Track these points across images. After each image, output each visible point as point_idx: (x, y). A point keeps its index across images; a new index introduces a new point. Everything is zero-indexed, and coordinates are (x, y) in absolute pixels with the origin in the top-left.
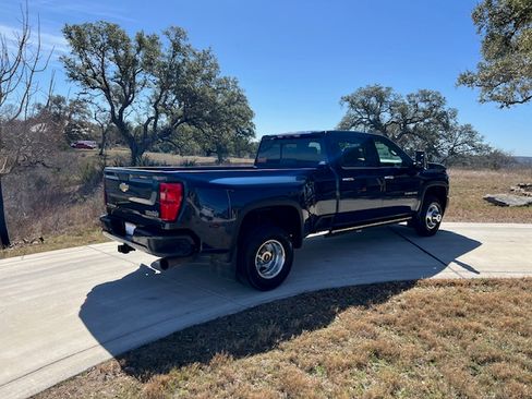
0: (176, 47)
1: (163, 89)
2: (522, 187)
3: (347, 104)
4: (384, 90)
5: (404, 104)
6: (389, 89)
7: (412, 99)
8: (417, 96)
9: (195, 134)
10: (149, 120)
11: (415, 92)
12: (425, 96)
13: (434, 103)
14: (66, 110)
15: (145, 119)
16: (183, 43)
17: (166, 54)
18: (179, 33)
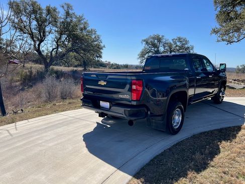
0: (68, 14)
1: (61, 34)
2: (235, 80)
3: (144, 43)
4: (160, 37)
5: (170, 43)
6: (163, 36)
7: (174, 41)
8: (176, 39)
9: (75, 57)
10: (53, 49)
11: (176, 38)
12: (180, 39)
13: (184, 42)
14: (4, 45)
15: (51, 49)
16: (71, 12)
17: (63, 17)
18: (69, 7)
